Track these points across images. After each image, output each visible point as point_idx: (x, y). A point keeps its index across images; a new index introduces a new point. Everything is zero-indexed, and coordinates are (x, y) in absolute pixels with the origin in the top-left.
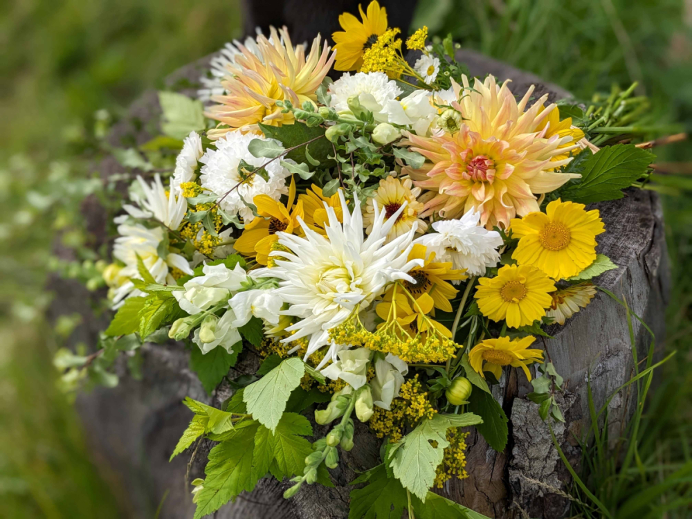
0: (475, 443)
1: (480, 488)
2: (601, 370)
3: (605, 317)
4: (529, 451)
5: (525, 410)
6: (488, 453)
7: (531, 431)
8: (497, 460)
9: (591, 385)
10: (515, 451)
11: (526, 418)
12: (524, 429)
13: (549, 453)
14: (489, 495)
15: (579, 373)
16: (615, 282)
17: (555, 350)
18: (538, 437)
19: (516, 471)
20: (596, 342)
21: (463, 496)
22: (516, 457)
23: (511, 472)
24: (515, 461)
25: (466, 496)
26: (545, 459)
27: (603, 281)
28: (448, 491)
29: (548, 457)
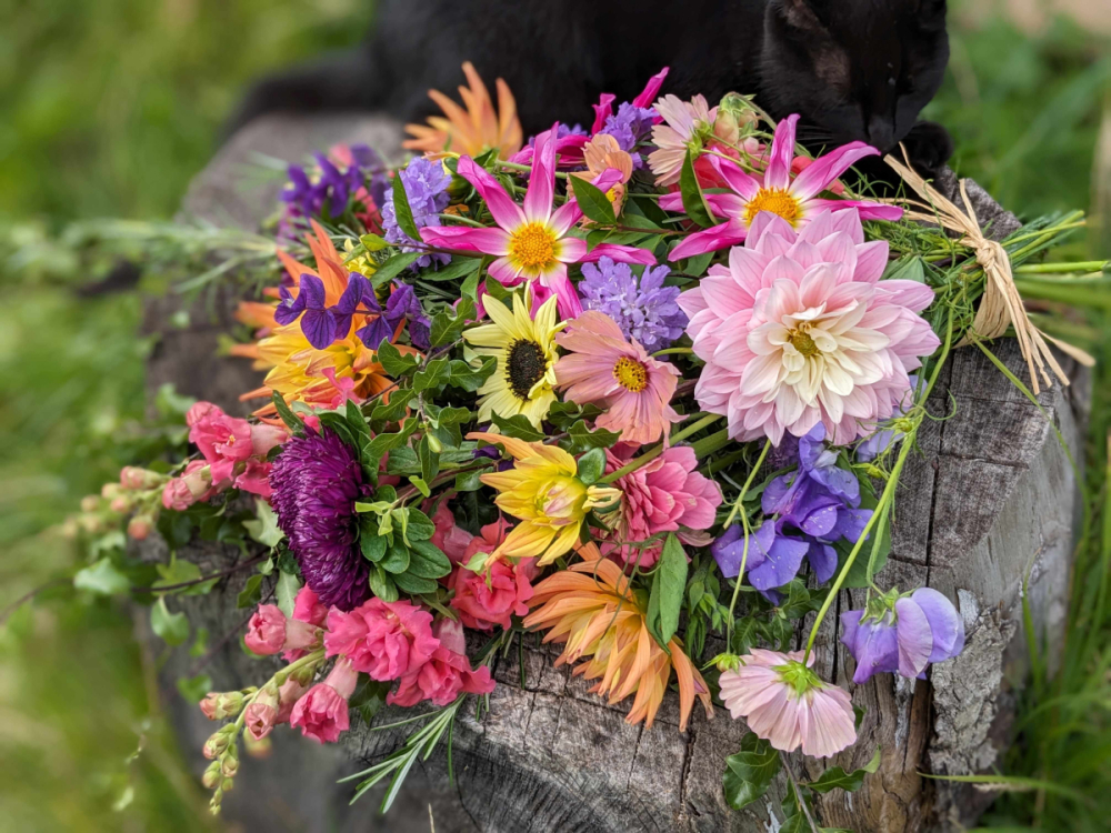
0: (879, 724)
1: (889, 789)
2: (1037, 574)
3: (1036, 494)
4: (956, 720)
5: (950, 664)
6: (897, 735)
7: (959, 692)
8: (910, 741)
9: (1027, 599)
10: (940, 726)
11: (952, 674)
12: (950, 692)
13: (981, 714)
14: (900, 795)
15: (1011, 587)
16: (1043, 437)
17: (983, 563)
18: (968, 697)
19: (940, 753)
20: (1027, 535)
21: (869, 807)
22: (941, 733)
23: (933, 756)
24: (940, 740)
25: (872, 806)
26: (975, 725)
27: (1025, 437)
28: (851, 806)
29: (979, 721)
